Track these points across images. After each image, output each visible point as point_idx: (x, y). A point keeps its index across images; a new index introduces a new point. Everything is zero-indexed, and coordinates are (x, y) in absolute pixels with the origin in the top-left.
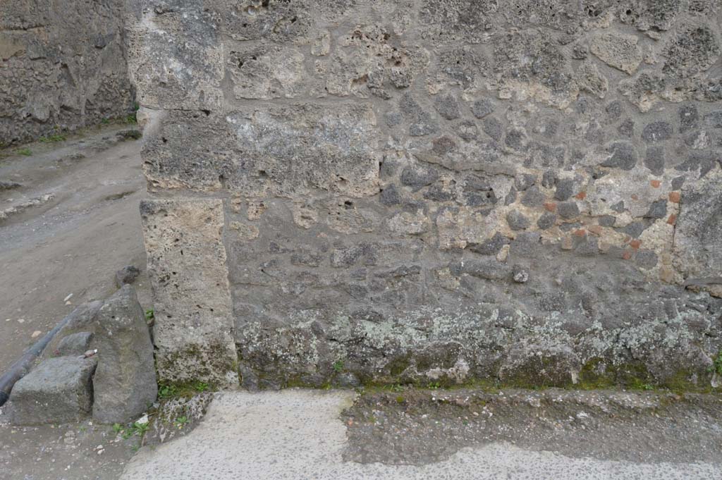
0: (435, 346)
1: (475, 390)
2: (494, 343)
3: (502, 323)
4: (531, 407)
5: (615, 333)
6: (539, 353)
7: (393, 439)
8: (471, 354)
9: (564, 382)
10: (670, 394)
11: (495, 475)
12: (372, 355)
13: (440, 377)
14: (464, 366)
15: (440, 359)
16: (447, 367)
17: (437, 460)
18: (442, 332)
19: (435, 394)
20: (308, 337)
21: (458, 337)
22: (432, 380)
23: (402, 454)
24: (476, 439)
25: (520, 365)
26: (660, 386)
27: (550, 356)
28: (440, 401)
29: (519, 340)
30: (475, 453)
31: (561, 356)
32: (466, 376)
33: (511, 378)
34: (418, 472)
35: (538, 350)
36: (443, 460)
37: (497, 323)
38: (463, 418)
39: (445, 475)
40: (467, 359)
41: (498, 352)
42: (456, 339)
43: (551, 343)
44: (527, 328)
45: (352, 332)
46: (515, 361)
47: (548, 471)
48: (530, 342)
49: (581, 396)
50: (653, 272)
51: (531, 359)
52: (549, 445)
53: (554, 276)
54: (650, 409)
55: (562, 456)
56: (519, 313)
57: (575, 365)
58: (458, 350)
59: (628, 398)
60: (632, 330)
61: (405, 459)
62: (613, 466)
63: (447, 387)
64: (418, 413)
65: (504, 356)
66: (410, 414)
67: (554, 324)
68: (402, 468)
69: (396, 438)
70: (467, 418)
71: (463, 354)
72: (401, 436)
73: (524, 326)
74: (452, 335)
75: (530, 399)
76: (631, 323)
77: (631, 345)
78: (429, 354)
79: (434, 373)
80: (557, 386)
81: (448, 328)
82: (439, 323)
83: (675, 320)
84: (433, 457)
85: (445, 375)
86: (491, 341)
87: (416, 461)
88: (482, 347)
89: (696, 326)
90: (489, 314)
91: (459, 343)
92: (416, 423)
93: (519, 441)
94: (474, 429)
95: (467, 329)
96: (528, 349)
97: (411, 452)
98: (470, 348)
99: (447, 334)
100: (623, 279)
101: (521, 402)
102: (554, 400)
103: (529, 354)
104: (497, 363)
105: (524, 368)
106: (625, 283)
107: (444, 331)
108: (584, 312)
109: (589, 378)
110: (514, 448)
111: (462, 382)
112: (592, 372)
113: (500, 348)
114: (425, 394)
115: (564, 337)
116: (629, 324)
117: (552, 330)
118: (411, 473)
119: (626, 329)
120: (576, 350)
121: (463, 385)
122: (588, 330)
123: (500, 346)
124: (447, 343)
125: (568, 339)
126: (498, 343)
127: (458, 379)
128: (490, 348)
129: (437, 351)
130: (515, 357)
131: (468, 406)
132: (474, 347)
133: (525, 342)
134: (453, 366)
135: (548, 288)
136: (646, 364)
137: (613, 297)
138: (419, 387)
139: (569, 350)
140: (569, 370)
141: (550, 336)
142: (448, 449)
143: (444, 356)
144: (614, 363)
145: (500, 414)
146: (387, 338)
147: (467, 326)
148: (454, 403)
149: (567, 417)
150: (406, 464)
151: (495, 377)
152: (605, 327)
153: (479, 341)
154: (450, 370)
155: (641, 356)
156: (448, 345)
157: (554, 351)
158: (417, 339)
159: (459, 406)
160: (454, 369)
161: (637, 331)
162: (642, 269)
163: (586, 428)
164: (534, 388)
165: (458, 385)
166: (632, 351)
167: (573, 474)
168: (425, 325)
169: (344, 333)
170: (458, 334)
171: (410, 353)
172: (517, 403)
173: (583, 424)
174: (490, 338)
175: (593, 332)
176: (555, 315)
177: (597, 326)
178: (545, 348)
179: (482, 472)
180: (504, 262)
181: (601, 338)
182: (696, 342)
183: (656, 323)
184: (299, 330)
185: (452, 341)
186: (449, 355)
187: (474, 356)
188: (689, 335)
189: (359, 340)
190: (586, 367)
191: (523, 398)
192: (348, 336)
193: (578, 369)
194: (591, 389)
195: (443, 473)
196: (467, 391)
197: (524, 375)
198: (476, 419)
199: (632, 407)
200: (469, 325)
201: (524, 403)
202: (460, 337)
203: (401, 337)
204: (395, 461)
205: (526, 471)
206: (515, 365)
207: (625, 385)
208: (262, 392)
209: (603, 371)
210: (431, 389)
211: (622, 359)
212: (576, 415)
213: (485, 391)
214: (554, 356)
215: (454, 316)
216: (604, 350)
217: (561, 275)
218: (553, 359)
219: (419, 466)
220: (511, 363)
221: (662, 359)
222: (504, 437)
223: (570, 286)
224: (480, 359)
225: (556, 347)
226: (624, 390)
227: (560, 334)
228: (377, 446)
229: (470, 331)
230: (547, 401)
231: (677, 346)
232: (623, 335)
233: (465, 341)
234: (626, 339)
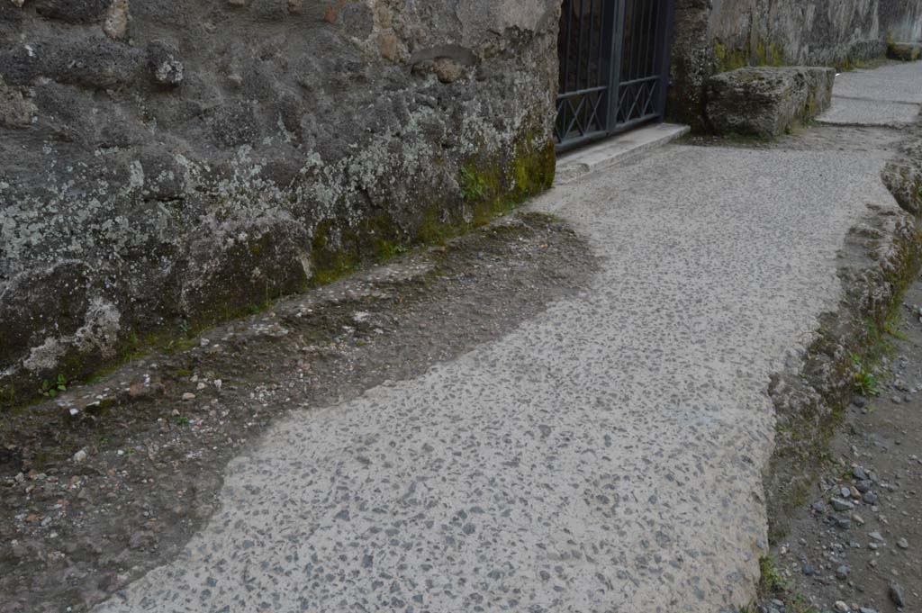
0: (23, 286)
1: (148, 357)
2: (152, 240)
3: (157, 190)
4: (275, 340)
5: (342, 168)
6: (243, 236)
7: (47, 542)
8: (113, 280)
9: (294, 284)
10: (432, 248)
11: (338, 473)
13: (59, 359)
14: (108, 313)
15: (46, 315)
16: (70, 330)
17: (199, 523)
18: (28, 245)
19: (69, 403)
21: (71, 248)
22: (46, 373)
23: (102, 561)
24: (235, 438)
25: (216, 273)
26: (414, 242)
27: (260, 236)
28: (92, 410)
29: (198, 222)
30: (260, 461)
31: (278, 230)
32: (118, 333)
33: (206, 307)
34: (183, 573)
35: (238, 231)
36: (212, 513)
37: (146, 192)
38: (169, 419)
39: (249, 538)
40: (108, 295)
41: (164, 259)
42: (67, 255)
43: (254, 211)
44: (205, 190)
46: (205, 266)
47: (410, 415)
48: (220, 218)
49: (331, 293)
50: (368, 44)
52: (362, 380)
53: (224, 69)
54: (431, 273)
55: (401, 382)
56: (182, 160)
57: (302, 242)
58: (83, 280)
59: (393, 271)
60: (364, 155)
61: (124, 566)
62: (476, 360)
63: (86, 378)
64: (58, 457)
65: (182, 263)
66: (40, 470)
67: (248, 172)
68: (135, 592)
69: (54, 535)
70: (176, 412)
71: (95, 285)
72: (64, 523)
73: (198, 189)
74: (56, 245)
75: (262, 328)
76: (359, 144)
77: (368, 183)
78: (14, 313)
79: (43, 355)
80: (284, 294)
81: (41, 231)
82: (13, 224)
83: (409, 128)
84: (187, 522)
85: (72, 349)
86: (146, 238)
87: (154, 552)
88: (130, 256)
89: (431, 132)
90: (124, 176)
91: (79, 261)
92: (75, 478)
93: (310, 398)
94: (208, 422)
95: (86, 222)
96: (221, 234)
97: (126, 542)
98: (107, 266)
99: (43, 248)
100: (333, 61)
101: (250, 340)
102: (299, 315)
103: (225, 243)
104: (171, 283)
105: (222, 276)
106: (338, 69)
107: (35, 241)
108: (289, 137)
109: (325, 261)
110: (316, 415)
111: (114, 352)
112: (325, 250)
113: (167, 249)
114: (43, 414)
115: (271, 194)
116: (355, 145)
117: (248, 184)
118: (171, 586)
119: (355, 157)
120: (296, 214)
121: (119, 359)
122: (303, 170)
123: (166, 244)
124: (50, 270)
125: (278, 197)
126: (162, 239)
127: (104, 348)
128: (148, 256)
129: (33, 297)
130: (202, 258)
131: (160, 391)
132: (114, 263)
133: (209, 219)
134: (82, 323)
135: (221, 98)
136: (390, 211)
137: (325, 100)
138: (20, 404)
139: (285, 216)
140: (297, 255)
141: (249, 196)
142: (201, 484)
143: (53, 304)
144: (350, 224)
145: (233, 375)
147: (83, 215)
148: (128, 399)
149: (340, 331)
150: (139, 575)
151: (176, 315)
152: (327, 160)
153: (121, 243)
154: (79, 334)
155: (382, 198)
156: (56, 274)
157: (264, 226)
159: (142, 398)
160: (88, 328)
161: (370, 155)
162: (355, 39)
163: (385, 331)
164: (251, 312)
165: (107, 361)
166: (370, 193)
167: (447, 398)
170: (69, 242)
172: (244, 343)
173: (376, 327)
174: (143, 231)
175: (310, 173)
176: (244, 152)
177: (314, 161)
178: (248, 224)
179: (311, 483)
180: (125, 39)
181: (325, 181)
182: (436, 159)
183: (388, 137)
185: (61, 260)
186: (66, 298)
187: (122, 282)
188: (427, 148)
190: (317, 244)
191: (248, 333)
193: (307, 249)
194: (334, 279)
195: (240, 537)
196: (135, 367)
197: (227, 292)
198: (195, 404)
200: (87, 212)
201: (257, 338)
202: (75, 246)
204: (103, 586)
205: (378, 435)
206: (207, 274)
207: (373, 256)
209: (339, 243)
210: (50, 398)
211: (359, 212)
212: (353, 321)
213: (169, 352)
214: (267, 234)
215: (46, 198)
216: (334, 203)
217: (234, 66)
218: (267, 242)
219: (172, 557)
220: (199, 274)
221: (406, 198)
222: (279, 408)
223: (255, 86)
224: (134, 284)
225: (269, 213)
226: (376, 265)
227: (263, 189)
228: (16, 584)
229: (92, 226)
230: (288, 321)
231: (419, 170)
232: (353, 168)
233: (90, 253)
234: (357, 174)
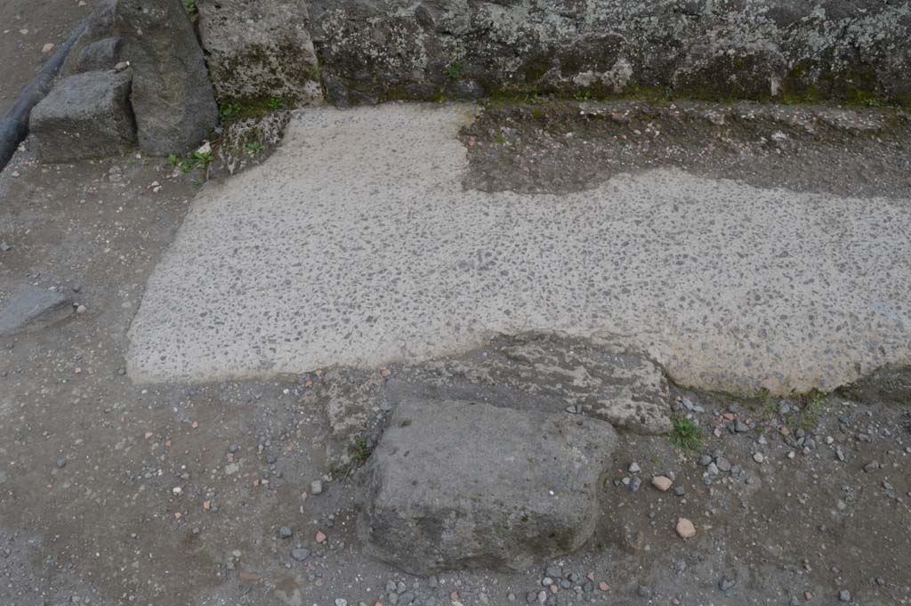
0: (587, 40)
1: (638, 101)
2: (669, 36)
3: (684, 7)
4: (711, 124)
5: (842, 24)
6: (731, 52)
7: (529, 163)
8: (636, 52)
9: (759, 93)
10: (902, 113)
11: (658, 206)
12: (500, 53)
13: (592, 83)
14: (626, 69)
15: (593, 59)
16: (602, 70)
17: (584, 189)
18: (598, 19)
19: (584, 108)
20: (412, 30)
21: (620, 27)
22: (582, 88)
23: (538, 181)
24: (636, 164)
25: (703, 69)
26: (890, 102)
27: (745, 55)
28: (590, 116)
29: (705, 33)
30: (633, 181)
31: (762, 56)
32: (628, 82)
33: (688, 86)
34: (558, 202)
35: (730, 47)
36: (592, 188)
37: (676, 7)
38: (620, 138)
39: (594, 207)
40: (630, 59)
41: (674, 49)
42: (616, 30)
43: (749, 37)
44: (718, 15)
45: (473, 20)
46: (697, 62)
47: (727, 203)
48: (720, 35)
49: (779, 112)
51: (718, 59)
52: (731, 173)
54: (871, 131)
55: (747, 185)
57: (779, 69)
58: (619, 46)
59: (843, 117)
60: (868, 20)
61: (543, 187)
62: (811, 199)
63: (601, 99)
64: (560, 131)
65: (682, 55)
66: (551, 132)
67: (757, 10)
68: (538, 198)
69: (532, 161)
70: (625, 137)
71: (625, 51)
72: (539, 159)
73: (714, 12)
74: (612, 24)
75: (712, 114)
76: (868, 10)
77: (861, 43)
78: (578, 52)
79: (584, 78)
80: (749, 99)
81: (607, 14)
82: (594, 6)
84: (579, 185)
85: (599, 81)
86: (665, 33)
87: (558, 189)
88: (653, 41)
91: (621, 36)
92: (559, 143)
93: (692, 166)
94: (634, 151)
95: (634, 15)
96: (716, 44)
97: (551, 179)
98: (636, 43)
99: (605, 23)
101: (698, 118)
102: (743, 116)
103: (717, 52)
104: (672, 65)
105: (707, 72)
107: (602, 18)
109: (795, 88)
110: (685, 175)
111: (621, 91)
112: (799, 80)
113: (677, 44)
114: (571, 107)
115: (769, 29)
116: (864, 11)
117: (753, 18)
118: (551, 203)
119: (859, 19)
120: (783, 48)
121: (622, 96)
122: (805, 19)
123: (677, 41)
124: (604, 36)
125: (773, 32)
126: (676, 37)
127: (616, 87)
128: (664, 44)
129: (590, 47)
130: (697, 57)
131: (627, 122)
132: (641, 42)
133: (712, 34)
134: (610, 69)
136: (877, 70)
138: (563, 98)
139: (773, 47)
140: (769, 76)
141: (750, 27)
142: (599, 175)
143: (598, 54)
144: (832, 69)
145: (669, 133)
146: (521, 29)
147: (633, 11)
148: (609, 118)
149: (758, 138)
150: (545, 193)
151: (667, 84)
152: (829, 15)
153: (649, 33)
154: (606, 74)
155: (873, 58)
156: (605, 39)
157: (751, 49)
158: (562, 31)
159: (617, 122)
160: (612, 73)
161: (874, 22)
163: (782, 153)
164: (717, 101)
165: (616, 94)
166: (861, 51)
167: (759, 208)
168: (575, 9)
169: (462, 23)
170: (620, 23)
171: (552, 48)
172: (693, 119)
173: (779, 147)
174: (665, 29)
175: (810, 22)
177: (818, 14)
178: (739, 45)
179: (642, 202)
181: (822, 31)
183: (904, 11)
184: (399, 20)
185: (611, 32)
186: (607, 53)
187: (641, 54)
189: (481, 33)
190: (793, 73)
191: (702, 113)
192: (467, 27)
193: (781, 75)
194: (794, 103)
195: (591, 203)
196: (628, 104)
197: (706, 82)
198: (637, 138)
199: (847, 128)
200: (636, 9)
201: (703, 119)
202: (623, 27)
203: (540, 28)
204: (530, 189)
205: (698, 202)
206: (696, 67)
207: (842, 99)
208: (354, 108)
209: (814, 79)
210: (579, 101)
211: (845, 62)
212: (770, 136)
213: (652, 104)
214: (751, 56)
216: (822, 49)
218: (749, 61)
219: (561, 194)
220: (690, 65)
221: (901, 64)
222: (673, 161)
224: (648, 58)
225: (757, 42)
226: (840, 106)
227: (764, 24)
228: (506, 171)
229: (636, 18)
230: (733, 118)
232: (852, 28)
233: (629, 33)
234: (855, 33)
